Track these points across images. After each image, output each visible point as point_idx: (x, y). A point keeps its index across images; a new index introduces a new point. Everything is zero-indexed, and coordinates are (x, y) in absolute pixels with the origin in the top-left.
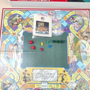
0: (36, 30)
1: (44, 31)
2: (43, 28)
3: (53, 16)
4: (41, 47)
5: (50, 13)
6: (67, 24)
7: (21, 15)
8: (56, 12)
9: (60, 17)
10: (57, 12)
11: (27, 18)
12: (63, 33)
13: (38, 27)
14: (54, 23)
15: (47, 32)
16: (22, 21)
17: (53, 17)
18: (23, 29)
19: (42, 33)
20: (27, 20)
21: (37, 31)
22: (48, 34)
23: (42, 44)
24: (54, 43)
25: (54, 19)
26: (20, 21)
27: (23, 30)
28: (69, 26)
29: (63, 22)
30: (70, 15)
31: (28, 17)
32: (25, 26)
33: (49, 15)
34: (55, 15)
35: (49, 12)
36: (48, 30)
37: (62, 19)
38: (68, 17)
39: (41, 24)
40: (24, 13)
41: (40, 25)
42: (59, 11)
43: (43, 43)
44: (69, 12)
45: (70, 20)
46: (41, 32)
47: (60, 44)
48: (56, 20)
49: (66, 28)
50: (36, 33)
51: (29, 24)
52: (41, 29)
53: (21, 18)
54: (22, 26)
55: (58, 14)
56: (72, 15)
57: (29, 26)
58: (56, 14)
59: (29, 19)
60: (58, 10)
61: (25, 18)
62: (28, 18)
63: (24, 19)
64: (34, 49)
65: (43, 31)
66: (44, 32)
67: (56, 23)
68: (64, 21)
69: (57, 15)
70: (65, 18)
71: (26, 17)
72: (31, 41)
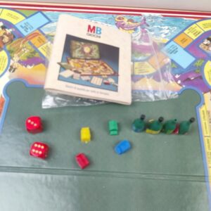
0: (63, 68)
1: (98, 75)
2: (94, 63)
3: (135, 29)
4: (81, 152)
5: (125, 21)
6: (193, 59)
7: (14, 22)
8: (145, 20)
9: (163, 36)
10: (148, 21)
11: (34, 35)
12: (181, 93)
13: (72, 58)
14: (140, 53)
15: (111, 80)
16: (11, 41)
17: (134, 35)
18: (12, 69)
19: (88, 83)
20: (34, 41)
21: (67, 74)
22: (115, 89)
23: (85, 134)
24: (141, 135)
25: (139, 40)
26: (4, 44)
27: (8, 74)
28: (202, 68)
29: (175, 51)
30: (198, 29)
31: (39, 29)
32: (19, 62)
33: (120, 26)
34: (143, 28)
35: (119, 19)
36: (116, 75)
37: (172, 43)
38: (194, 38)
39: (87, 50)
40: (27, 18)
41: (82, 51)
42: (157, 18)
43: (92, 133)
44: (195, 22)
45: (201, 46)
46: (84, 78)
47: (170, 139)
48: (147, 44)
49: (190, 73)
50: (60, 78)
51: (37, 55)
52: (83, 66)
53: (9, 31)
54: (10, 58)
55: (154, 24)
56: (206, 30)
57: (37, 58)
58: (145, 26)
59: (42, 37)
60: (153, 14)
61: (25, 34)
62: (38, 33)
63: (21, 36)
64: (42, 156)
65: (91, 76)
66: (97, 81)
67: (149, 54)
68: (181, 50)
69: (150, 28)
70: (184, 40)
71: (30, 31)
72: (35, 119)
